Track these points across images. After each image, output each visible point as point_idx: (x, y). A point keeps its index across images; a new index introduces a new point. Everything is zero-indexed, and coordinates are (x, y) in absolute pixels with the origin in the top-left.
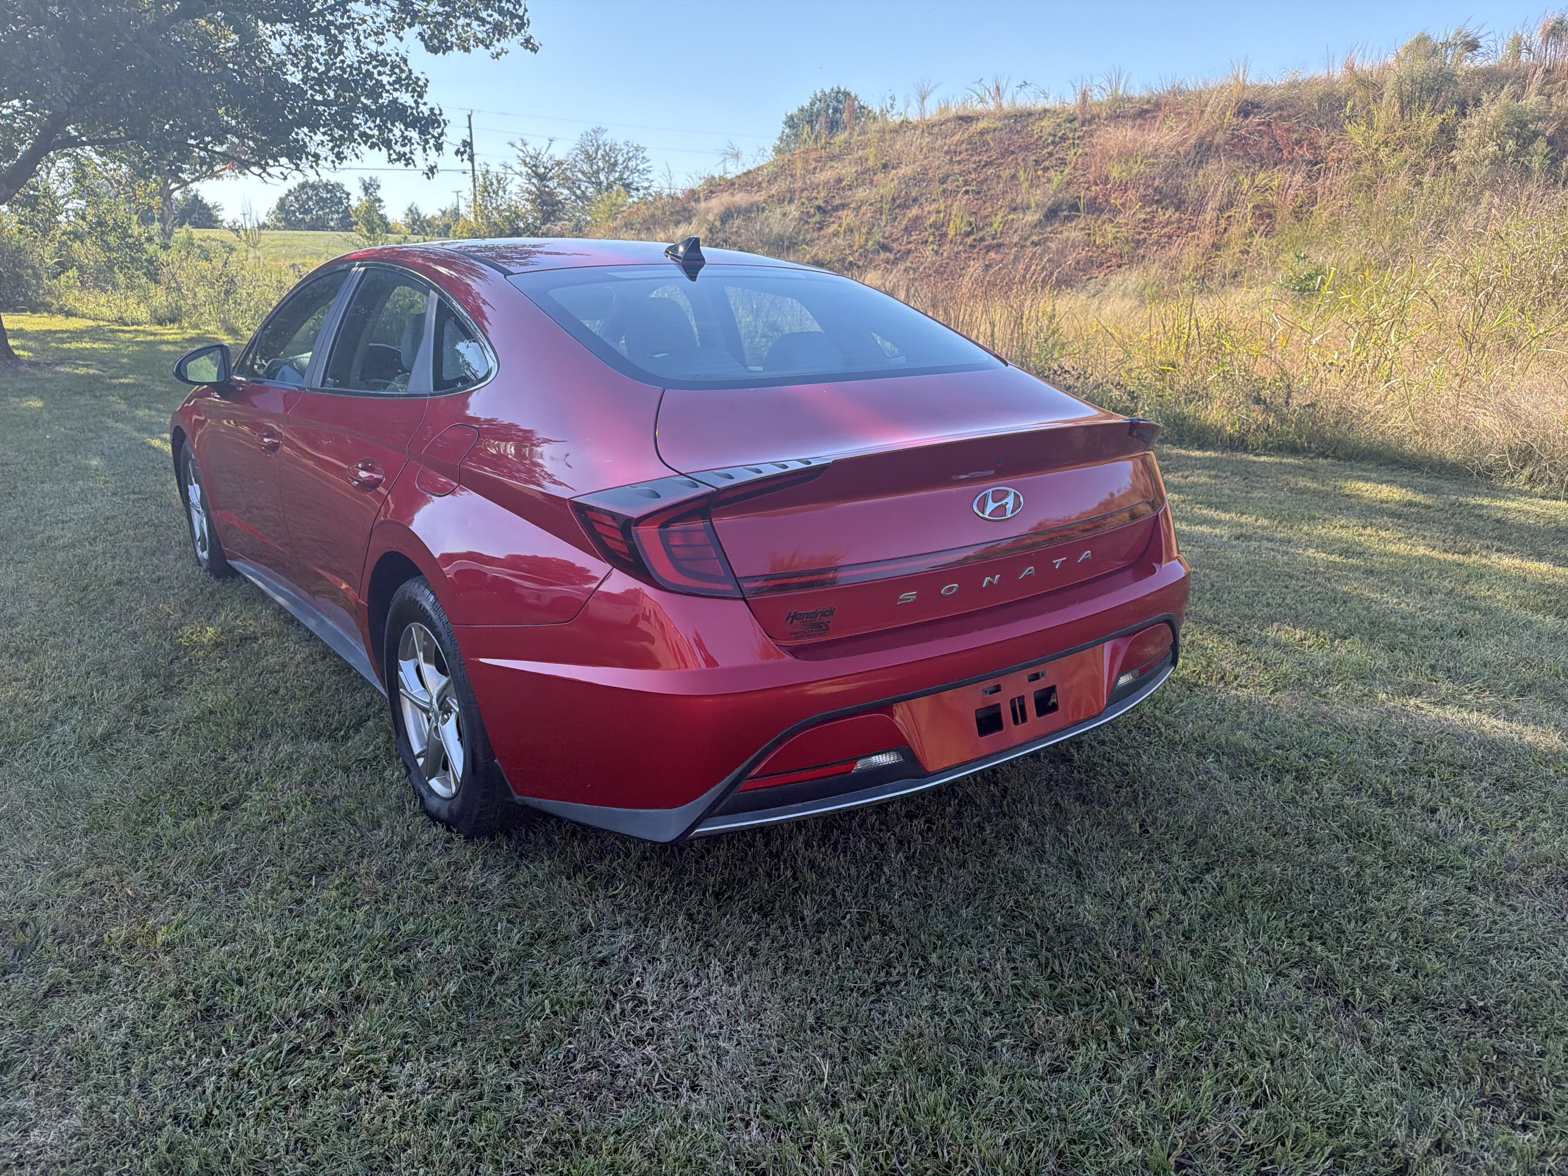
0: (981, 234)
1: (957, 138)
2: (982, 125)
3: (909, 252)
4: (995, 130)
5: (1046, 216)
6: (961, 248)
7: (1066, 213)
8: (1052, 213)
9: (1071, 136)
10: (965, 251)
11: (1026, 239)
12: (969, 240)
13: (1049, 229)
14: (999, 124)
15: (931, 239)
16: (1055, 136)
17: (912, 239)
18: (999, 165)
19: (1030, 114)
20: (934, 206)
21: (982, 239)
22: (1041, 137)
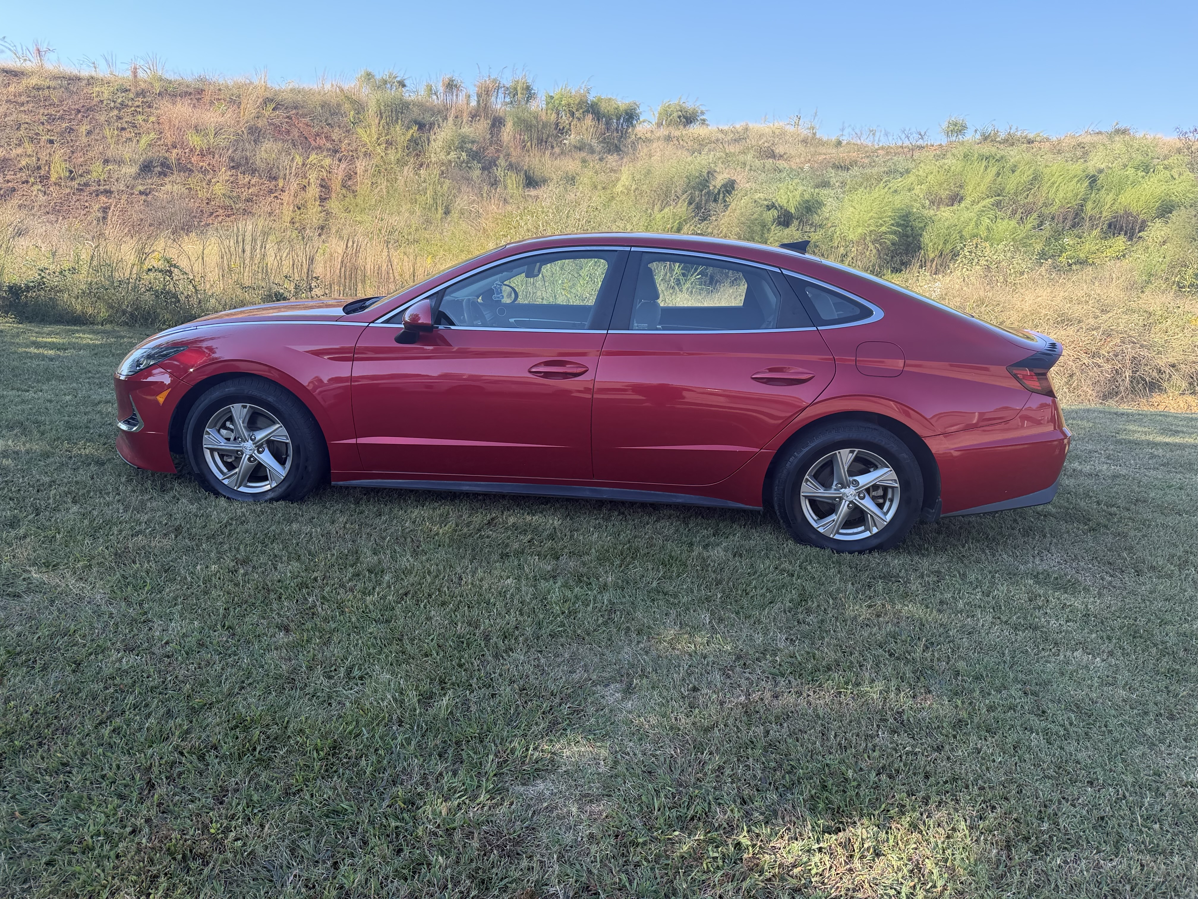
0: (84, 180)
1: (11, 89)
2: (34, 81)
3: (14, 190)
4: (49, 88)
5: (141, 169)
6: (68, 191)
7: (159, 169)
8: (146, 168)
9: (130, 103)
10: (74, 194)
11: (132, 189)
12: (75, 184)
13: (150, 181)
14: (53, 84)
15: (32, 180)
16: (114, 102)
17: (8, 178)
18: (70, 120)
19: (79, 79)
20: (20, 151)
21: (86, 185)
22: (102, 101)
